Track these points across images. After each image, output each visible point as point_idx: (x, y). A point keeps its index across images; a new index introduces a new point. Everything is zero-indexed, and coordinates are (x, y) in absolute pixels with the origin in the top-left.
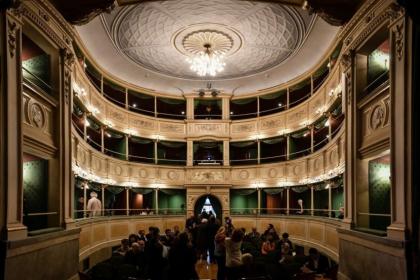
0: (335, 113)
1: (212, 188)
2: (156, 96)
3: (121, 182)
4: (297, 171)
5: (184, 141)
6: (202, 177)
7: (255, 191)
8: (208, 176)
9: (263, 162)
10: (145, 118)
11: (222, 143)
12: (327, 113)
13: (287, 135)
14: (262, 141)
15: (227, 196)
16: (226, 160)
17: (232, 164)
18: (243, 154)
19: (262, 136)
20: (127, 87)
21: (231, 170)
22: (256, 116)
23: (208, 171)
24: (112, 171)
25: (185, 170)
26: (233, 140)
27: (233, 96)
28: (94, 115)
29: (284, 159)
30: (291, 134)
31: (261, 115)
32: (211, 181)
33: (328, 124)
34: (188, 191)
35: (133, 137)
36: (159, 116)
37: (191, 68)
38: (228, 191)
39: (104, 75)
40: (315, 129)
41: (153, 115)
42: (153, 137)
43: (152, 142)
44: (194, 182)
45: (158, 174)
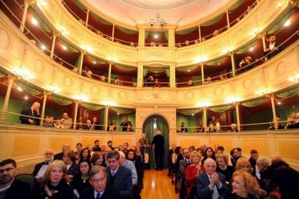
1: (159, 107)
2: (114, 24)
5: (135, 65)
6: (150, 97)
7: (201, 110)
8: (156, 96)
11: (168, 68)
14: (205, 64)
16: (173, 83)
17: (178, 86)
18: (186, 77)
19: (205, 59)
21: (177, 91)
23: (156, 92)
25: (135, 90)
26: (178, 66)
27: (177, 27)
29: (230, 76)
30: (235, 51)
32: (159, 101)
34: (137, 110)
35: (89, 55)
36: (115, 41)
38: (175, 110)
42: (108, 59)
44: (143, 102)
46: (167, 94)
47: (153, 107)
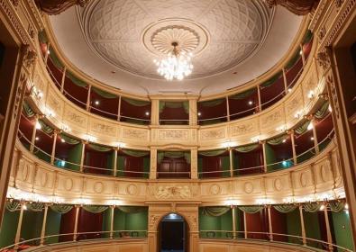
0: (319, 115)
1: (177, 205)
2: (121, 95)
3: (70, 198)
4: (278, 186)
5: (147, 149)
6: (166, 192)
7: (229, 209)
8: (173, 191)
9: (236, 174)
10: (106, 121)
11: (189, 152)
12: (308, 115)
13: (262, 141)
14: (234, 150)
15: (196, 215)
16: (194, 173)
17: (201, 177)
18: (212, 165)
19: (234, 144)
20: (91, 84)
21: (199, 183)
22: (225, 120)
23: (173, 185)
24: (60, 186)
25: (147, 183)
26: (201, 149)
27: (200, 97)
28: (48, 117)
29: (261, 171)
30: (267, 140)
31: (232, 119)
32: (177, 198)
33: (311, 127)
34: (150, 209)
35: (90, 143)
36: (122, 120)
37: (158, 71)
38: (197, 209)
39: (67, 67)
40: (295, 133)
41: (115, 118)
42: (114, 144)
43: (112, 150)
44: (157, 198)
45: (116, 189)
46: (186, 187)
47: (169, 205)
